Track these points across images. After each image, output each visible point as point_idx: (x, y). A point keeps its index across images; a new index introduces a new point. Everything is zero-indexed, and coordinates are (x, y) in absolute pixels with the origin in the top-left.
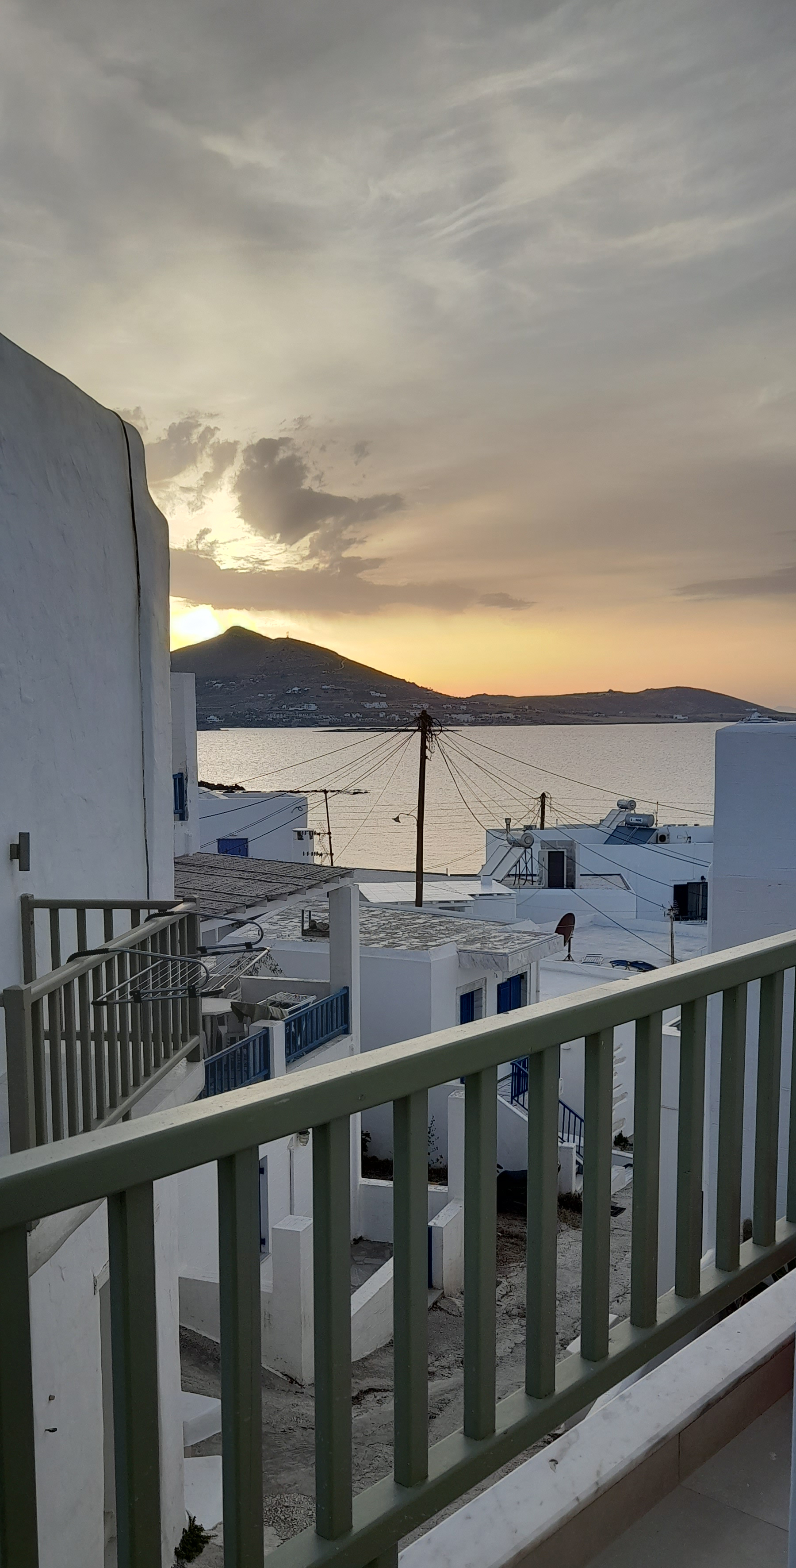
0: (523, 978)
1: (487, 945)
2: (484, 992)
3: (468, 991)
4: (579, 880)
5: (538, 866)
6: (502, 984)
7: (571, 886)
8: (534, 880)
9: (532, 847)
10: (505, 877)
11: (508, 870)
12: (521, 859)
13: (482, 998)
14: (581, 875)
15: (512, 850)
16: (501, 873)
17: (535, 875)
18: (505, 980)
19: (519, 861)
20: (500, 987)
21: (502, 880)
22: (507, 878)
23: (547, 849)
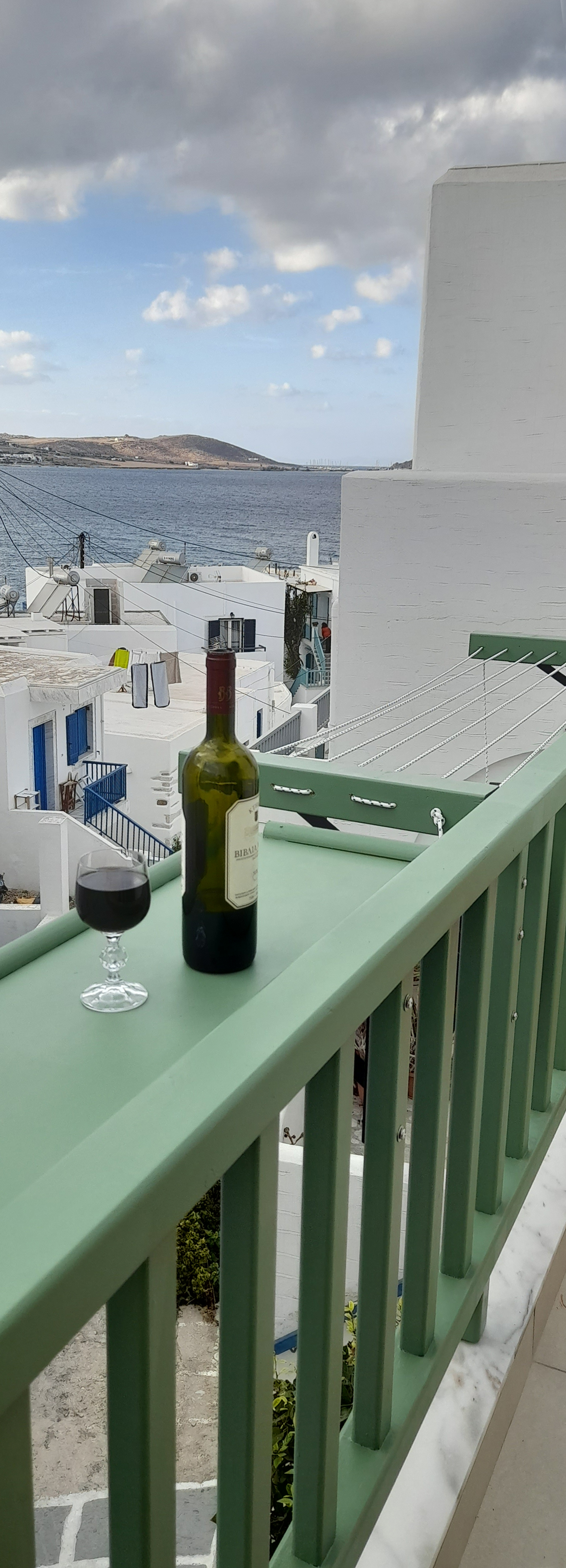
0: (89, 710)
1: (56, 680)
2: (54, 724)
3: (39, 723)
4: (123, 617)
5: (85, 602)
6: (69, 716)
7: (116, 622)
8: (81, 616)
9: (77, 585)
10: (53, 614)
11: (56, 607)
12: (68, 597)
13: (52, 729)
14: (126, 612)
15: (58, 588)
16: (50, 609)
17: (82, 612)
18: (72, 712)
19: (66, 599)
20: (68, 718)
21: (51, 616)
22: (55, 615)
23: (92, 587)
